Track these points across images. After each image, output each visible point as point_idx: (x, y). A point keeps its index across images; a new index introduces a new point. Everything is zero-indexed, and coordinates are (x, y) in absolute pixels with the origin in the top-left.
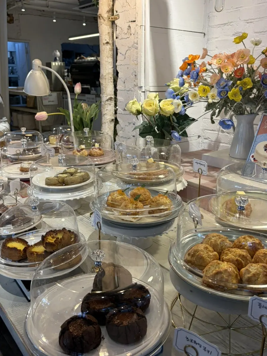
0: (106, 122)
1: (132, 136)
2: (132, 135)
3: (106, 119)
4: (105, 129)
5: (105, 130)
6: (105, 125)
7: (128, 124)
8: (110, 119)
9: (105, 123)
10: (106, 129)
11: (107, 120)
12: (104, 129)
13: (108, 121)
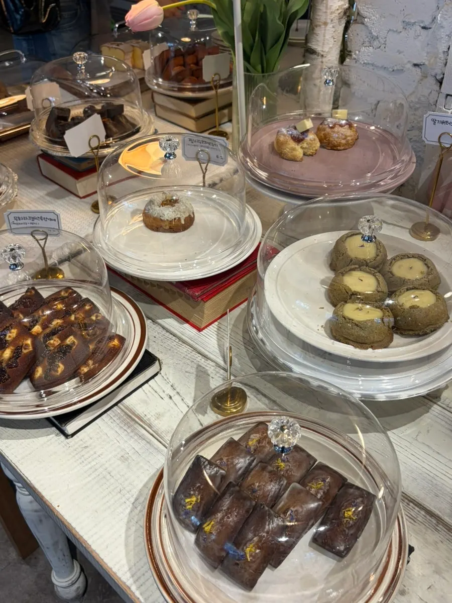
0: (329, 21)
1: (409, 66)
2: (409, 62)
3: (329, 11)
4: (323, 44)
5: (323, 47)
6: (325, 30)
7: (400, 26)
8: (339, 11)
9: (326, 24)
10: (326, 41)
11: (332, 13)
12: (321, 44)
13: (333, 16)
